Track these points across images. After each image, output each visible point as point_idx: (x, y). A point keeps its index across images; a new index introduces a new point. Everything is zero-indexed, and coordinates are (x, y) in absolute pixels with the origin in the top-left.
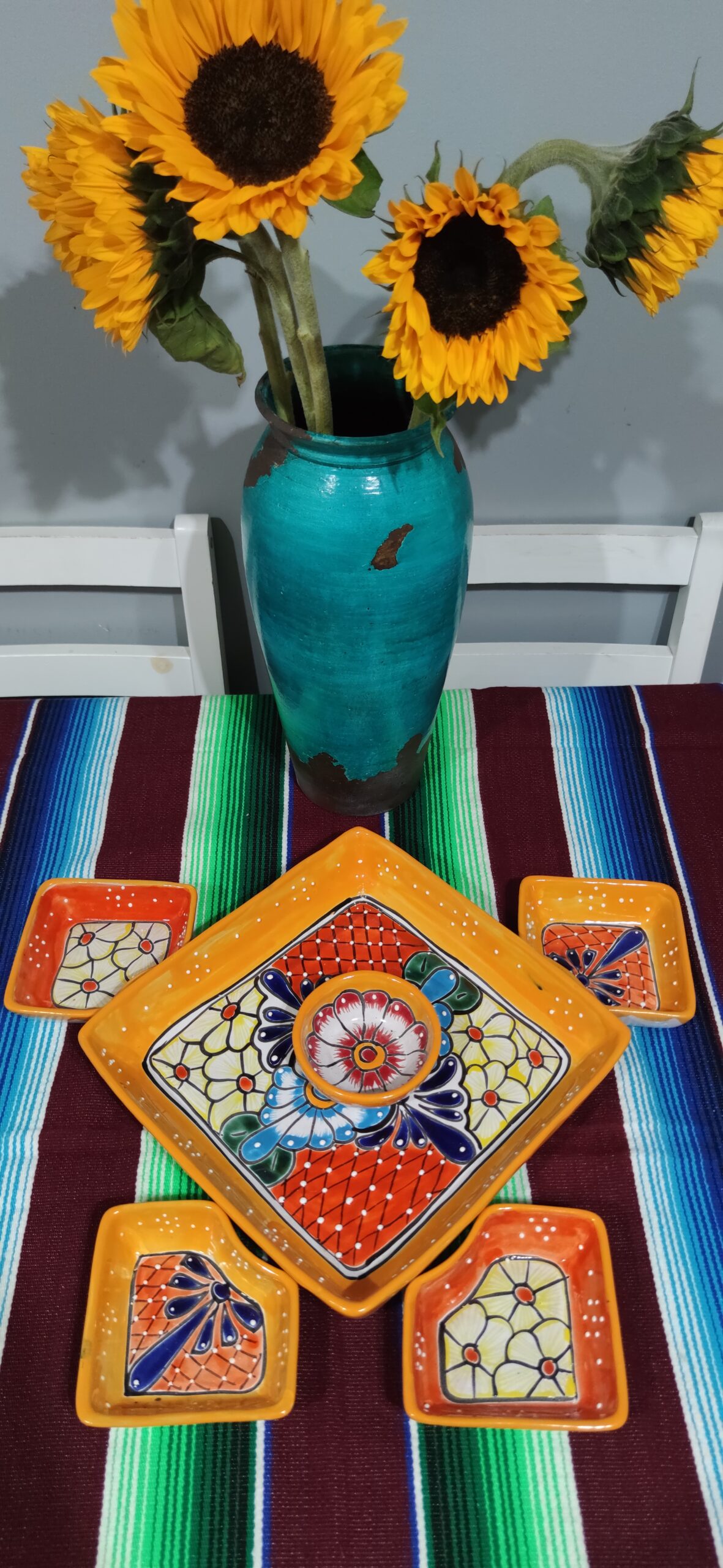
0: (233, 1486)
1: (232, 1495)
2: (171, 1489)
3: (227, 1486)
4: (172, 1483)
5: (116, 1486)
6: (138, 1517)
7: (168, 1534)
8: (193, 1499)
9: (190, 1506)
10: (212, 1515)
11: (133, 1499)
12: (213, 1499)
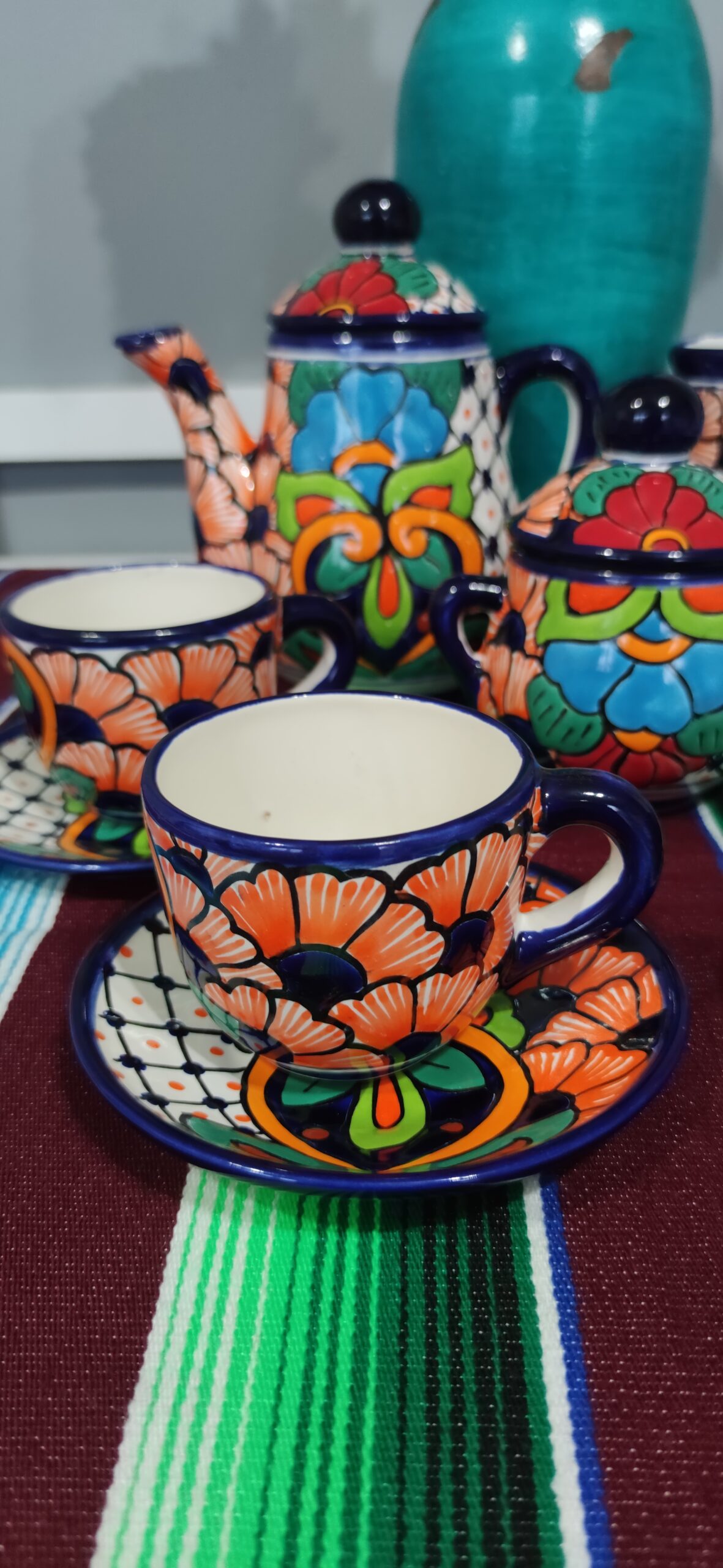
0: (481, 1341)
1: (482, 1359)
2: (322, 1339)
3: (467, 1340)
4: (324, 1326)
5: (182, 1326)
6: (234, 1389)
7: (314, 1430)
8: (379, 1361)
9: (371, 1375)
10: (432, 1395)
11: (224, 1356)
12: (432, 1366)
